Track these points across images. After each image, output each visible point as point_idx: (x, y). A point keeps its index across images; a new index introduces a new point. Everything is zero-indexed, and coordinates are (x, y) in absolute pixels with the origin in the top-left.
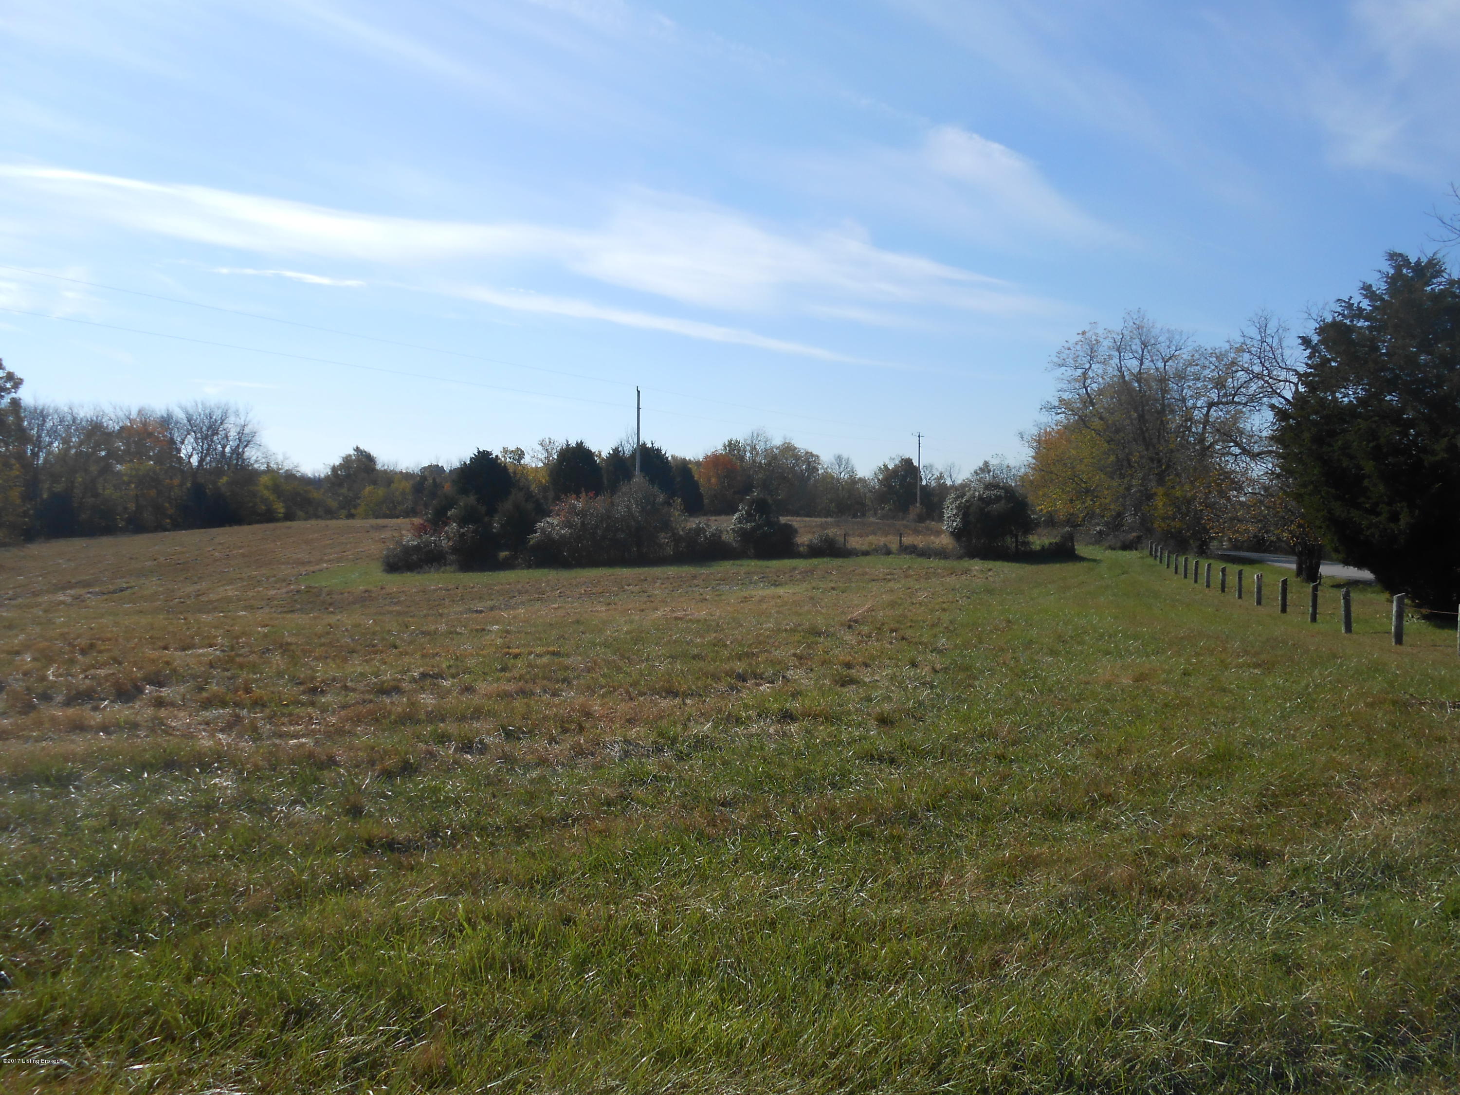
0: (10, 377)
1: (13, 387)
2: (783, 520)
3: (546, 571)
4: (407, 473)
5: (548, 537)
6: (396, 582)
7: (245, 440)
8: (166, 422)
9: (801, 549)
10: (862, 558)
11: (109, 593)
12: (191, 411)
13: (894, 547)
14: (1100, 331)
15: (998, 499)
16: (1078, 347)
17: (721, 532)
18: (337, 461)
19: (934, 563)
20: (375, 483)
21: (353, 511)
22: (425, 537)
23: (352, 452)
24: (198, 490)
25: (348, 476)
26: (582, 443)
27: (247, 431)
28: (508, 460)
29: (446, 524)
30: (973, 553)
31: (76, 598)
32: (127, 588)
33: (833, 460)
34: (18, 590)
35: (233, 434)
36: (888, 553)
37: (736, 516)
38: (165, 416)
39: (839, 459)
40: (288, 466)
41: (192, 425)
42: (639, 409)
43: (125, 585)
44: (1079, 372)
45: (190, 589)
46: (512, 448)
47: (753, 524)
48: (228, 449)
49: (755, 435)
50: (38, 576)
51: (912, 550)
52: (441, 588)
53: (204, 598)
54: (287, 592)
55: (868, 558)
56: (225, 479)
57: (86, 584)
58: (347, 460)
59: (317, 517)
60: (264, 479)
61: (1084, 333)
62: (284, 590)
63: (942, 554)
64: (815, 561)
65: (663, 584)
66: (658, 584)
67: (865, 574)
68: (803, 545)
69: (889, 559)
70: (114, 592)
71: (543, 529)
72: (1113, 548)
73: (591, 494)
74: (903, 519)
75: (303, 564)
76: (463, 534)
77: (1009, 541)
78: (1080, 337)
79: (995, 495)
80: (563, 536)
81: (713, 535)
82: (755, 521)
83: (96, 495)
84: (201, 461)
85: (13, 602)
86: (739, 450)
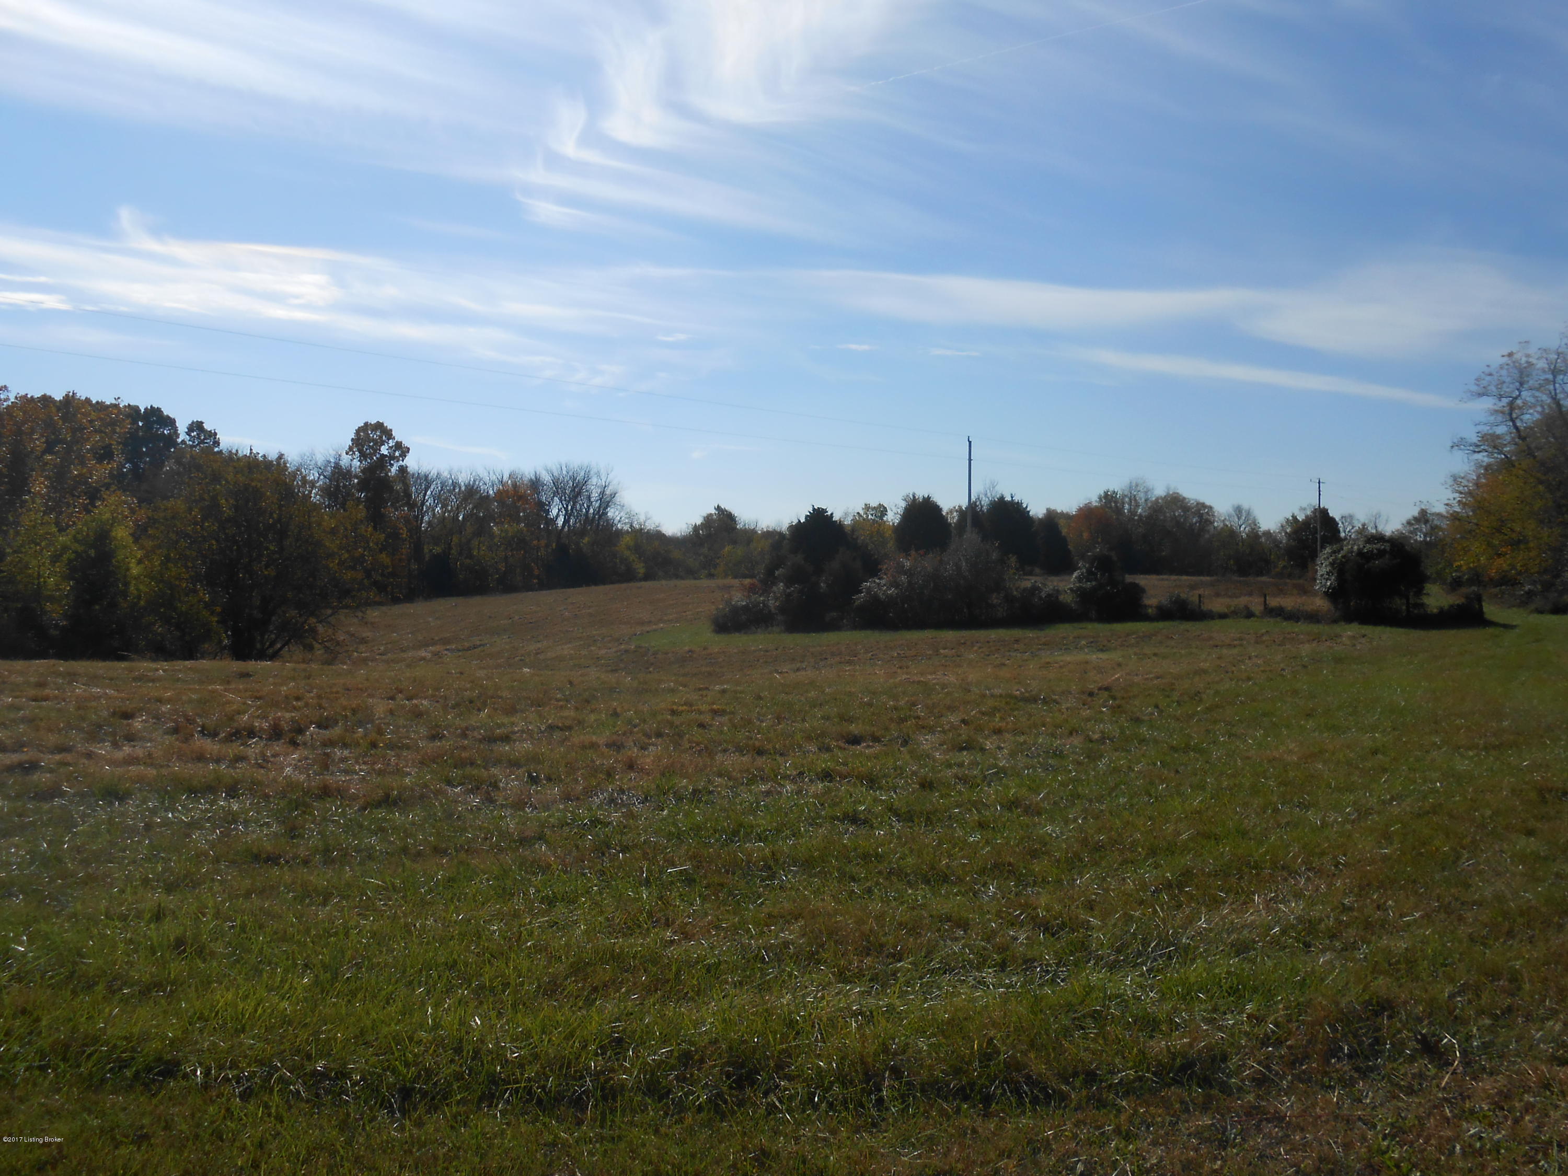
0: (399, 445)
1: (400, 455)
2: (1129, 578)
3: (869, 632)
4: (768, 532)
5: (876, 598)
6: (720, 643)
7: (606, 501)
8: (536, 484)
9: (1150, 610)
10: (1217, 621)
11: (464, 650)
12: (556, 474)
13: (1257, 608)
14: (1532, 350)
15: (1381, 553)
16: (1504, 372)
17: (1058, 591)
18: (699, 521)
19: (1301, 627)
20: (734, 542)
21: (712, 570)
22: (754, 597)
23: (713, 511)
24: (562, 549)
25: (709, 536)
26: (929, 498)
27: (608, 492)
28: (870, 517)
29: (774, 584)
30: (1349, 617)
31: (436, 654)
32: (480, 645)
33: (1231, 511)
34: (389, 646)
35: (595, 495)
36: (1249, 615)
37: (1075, 574)
38: (533, 478)
39: (1238, 510)
40: (650, 526)
41: (558, 487)
42: (970, 460)
43: (478, 643)
44: (1505, 401)
45: (533, 647)
46: (874, 504)
47: (1094, 583)
48: (591, 511)
49: (1134, 484)
50: (408, 633)
51: (1279, 613)
52: (760, 650)
53: (541, 657)
54: (616, 652)
55: (1224, 622)
56: (586, 540)
57: (445, 641)
58: (708, 519)
59: (677, 577)
60: (627, 539)
61: (1510, 355)
62: (614, 650)
63: (1313, 617)
64: (1161, 625)
65: (980, 648)
66: (975, 648)
67: (1211, 638)
68: (1151, 606)
69: (1249, 623)
70: (469, 649)
71: (869, 590)
72: (1540, 611)
73: (922, 552)
74: (1300, 578)
75: (642, 623)
76: (789, 595)
77: (1399, 603)
78: (1506, 359)
79: (1378, 550)
80: (891, 595)
81: (1049, 596)
82: (1096, 579)
83: (470, 556)
84: (566, 521)
85: (384, 657)
86: (1116, 502)
